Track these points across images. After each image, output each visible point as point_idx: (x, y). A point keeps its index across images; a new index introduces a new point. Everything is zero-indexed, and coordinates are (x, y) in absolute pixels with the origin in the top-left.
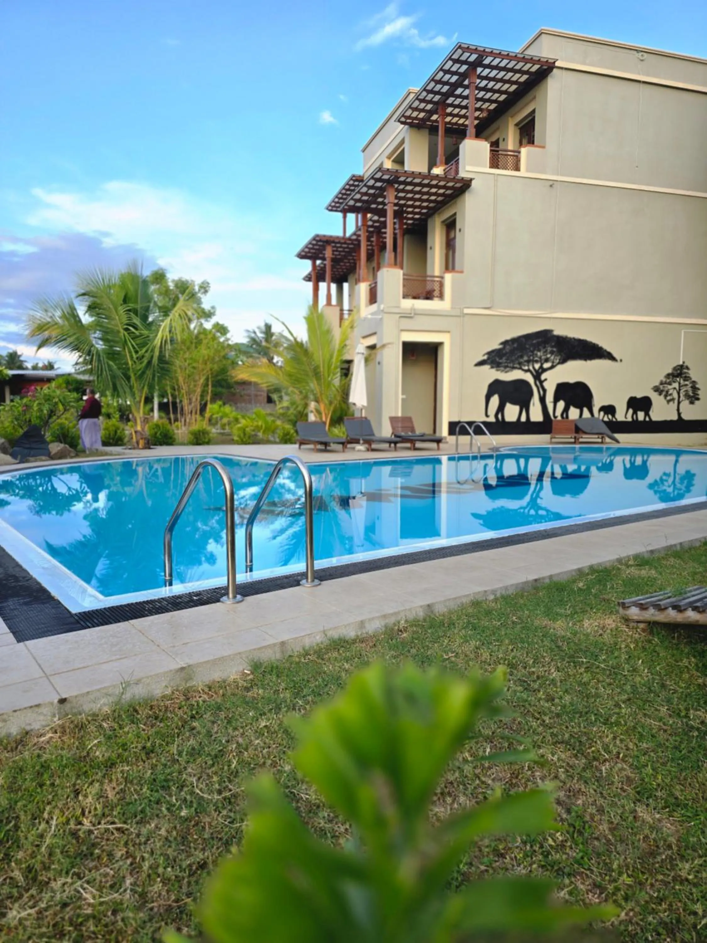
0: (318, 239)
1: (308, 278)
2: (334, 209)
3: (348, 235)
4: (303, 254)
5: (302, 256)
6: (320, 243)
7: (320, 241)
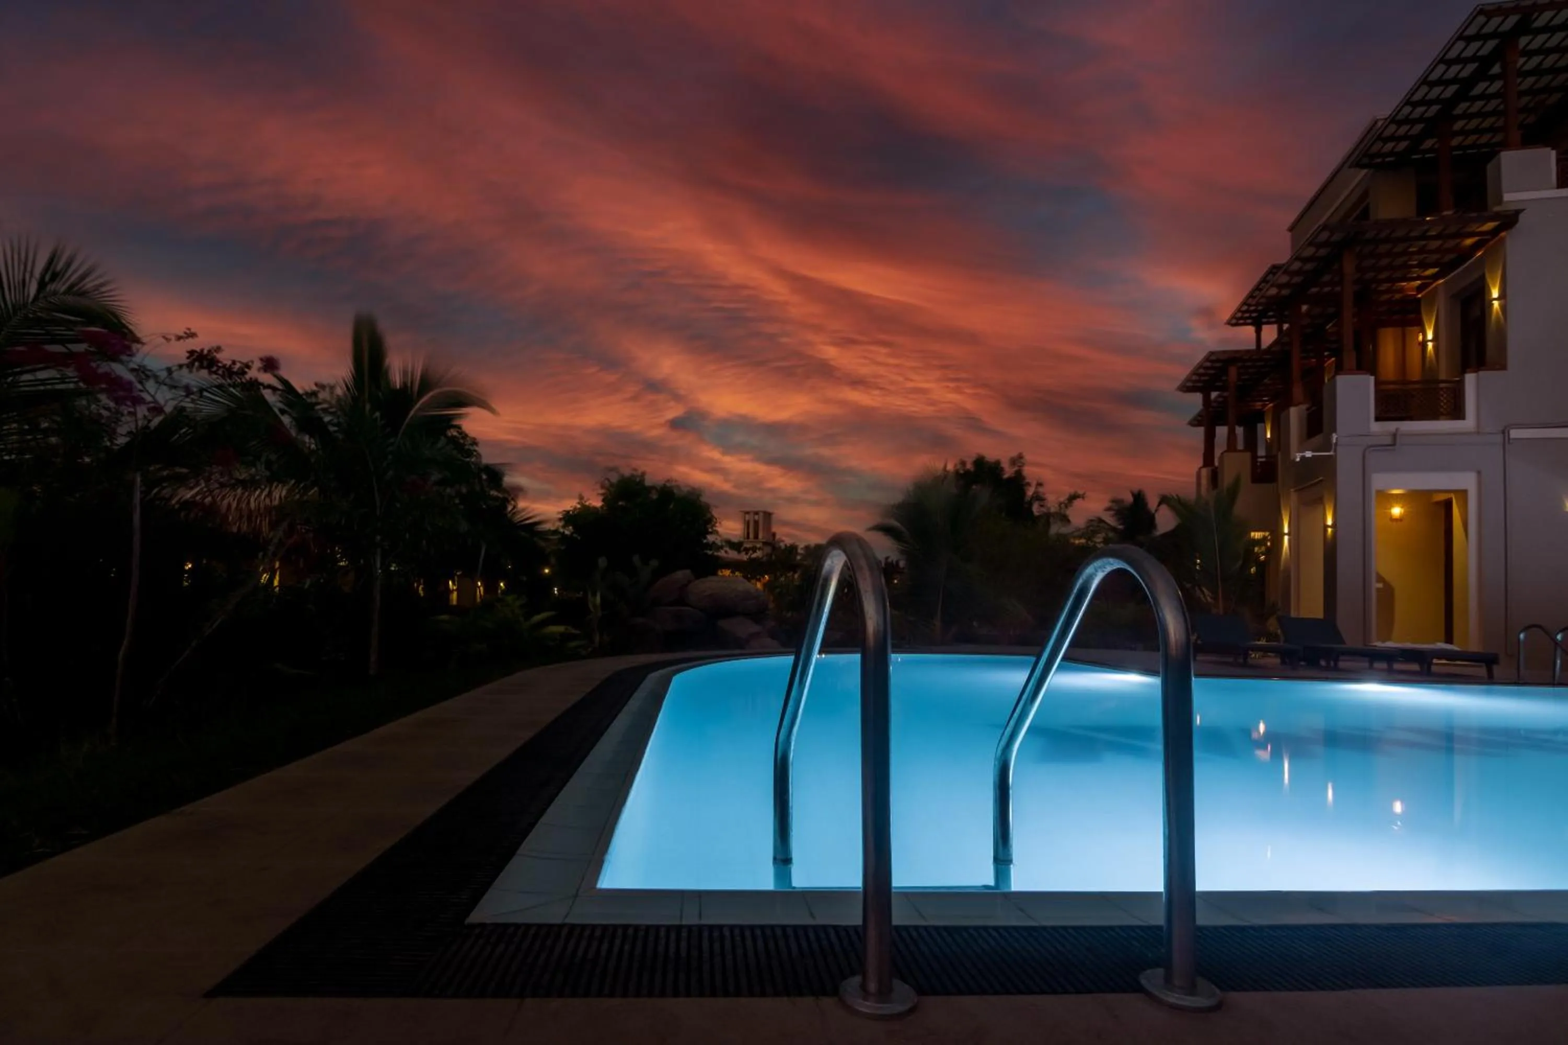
0: (1213, 358)
1: (1196, 422)
2: (1241, 321)
3: (1264, 346)
4: (1189, 384)
5: (1187, 387)
6: (1218, 365)
7: (1218, 361)
